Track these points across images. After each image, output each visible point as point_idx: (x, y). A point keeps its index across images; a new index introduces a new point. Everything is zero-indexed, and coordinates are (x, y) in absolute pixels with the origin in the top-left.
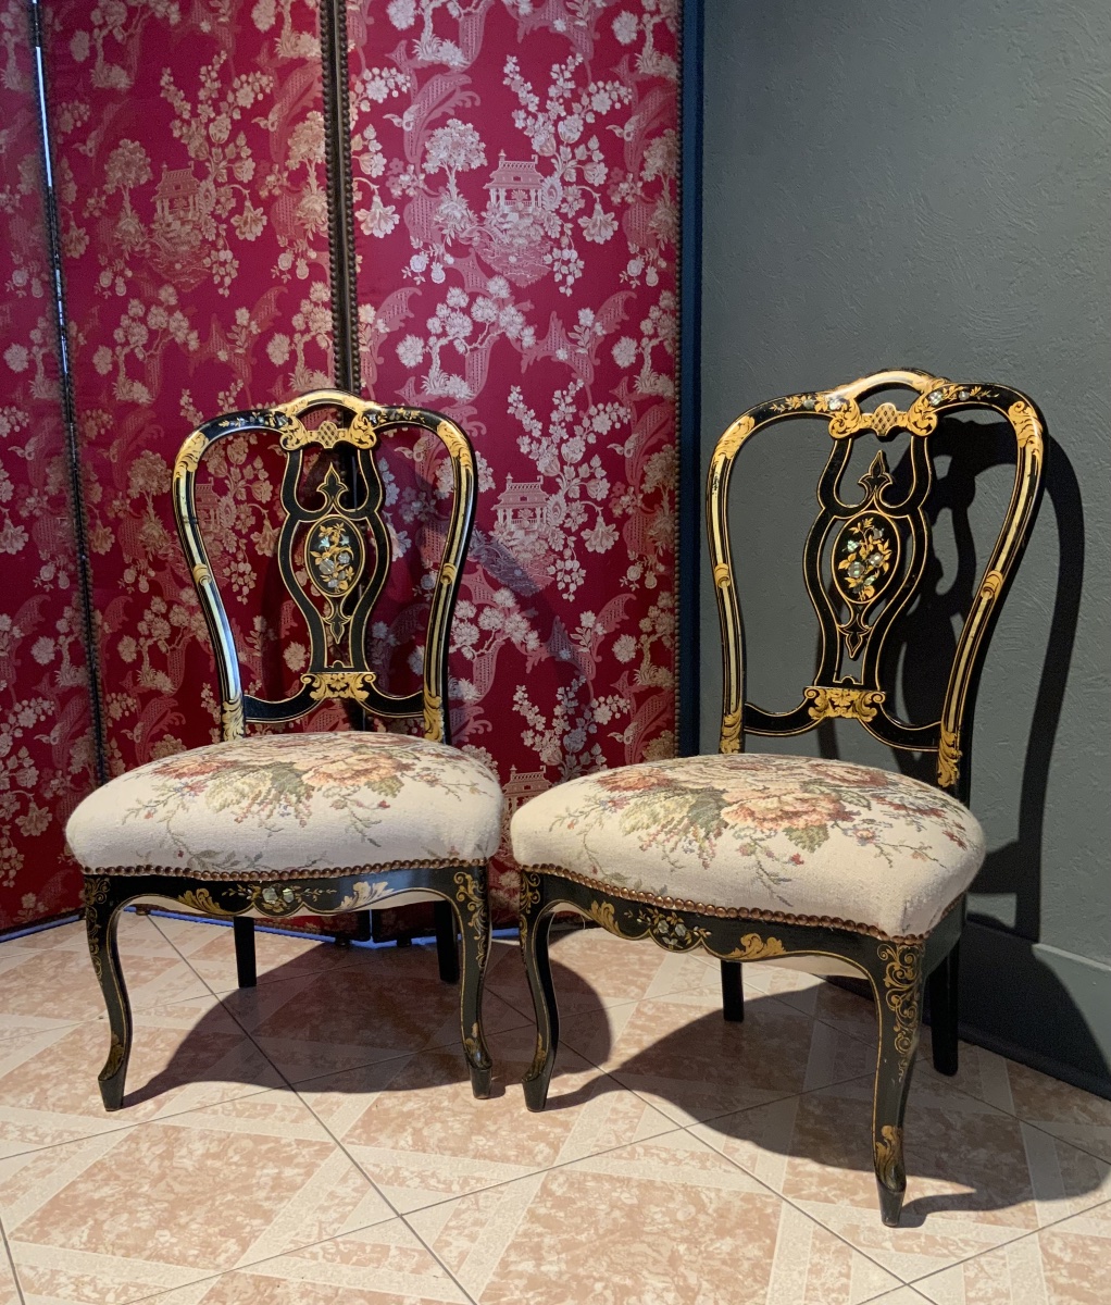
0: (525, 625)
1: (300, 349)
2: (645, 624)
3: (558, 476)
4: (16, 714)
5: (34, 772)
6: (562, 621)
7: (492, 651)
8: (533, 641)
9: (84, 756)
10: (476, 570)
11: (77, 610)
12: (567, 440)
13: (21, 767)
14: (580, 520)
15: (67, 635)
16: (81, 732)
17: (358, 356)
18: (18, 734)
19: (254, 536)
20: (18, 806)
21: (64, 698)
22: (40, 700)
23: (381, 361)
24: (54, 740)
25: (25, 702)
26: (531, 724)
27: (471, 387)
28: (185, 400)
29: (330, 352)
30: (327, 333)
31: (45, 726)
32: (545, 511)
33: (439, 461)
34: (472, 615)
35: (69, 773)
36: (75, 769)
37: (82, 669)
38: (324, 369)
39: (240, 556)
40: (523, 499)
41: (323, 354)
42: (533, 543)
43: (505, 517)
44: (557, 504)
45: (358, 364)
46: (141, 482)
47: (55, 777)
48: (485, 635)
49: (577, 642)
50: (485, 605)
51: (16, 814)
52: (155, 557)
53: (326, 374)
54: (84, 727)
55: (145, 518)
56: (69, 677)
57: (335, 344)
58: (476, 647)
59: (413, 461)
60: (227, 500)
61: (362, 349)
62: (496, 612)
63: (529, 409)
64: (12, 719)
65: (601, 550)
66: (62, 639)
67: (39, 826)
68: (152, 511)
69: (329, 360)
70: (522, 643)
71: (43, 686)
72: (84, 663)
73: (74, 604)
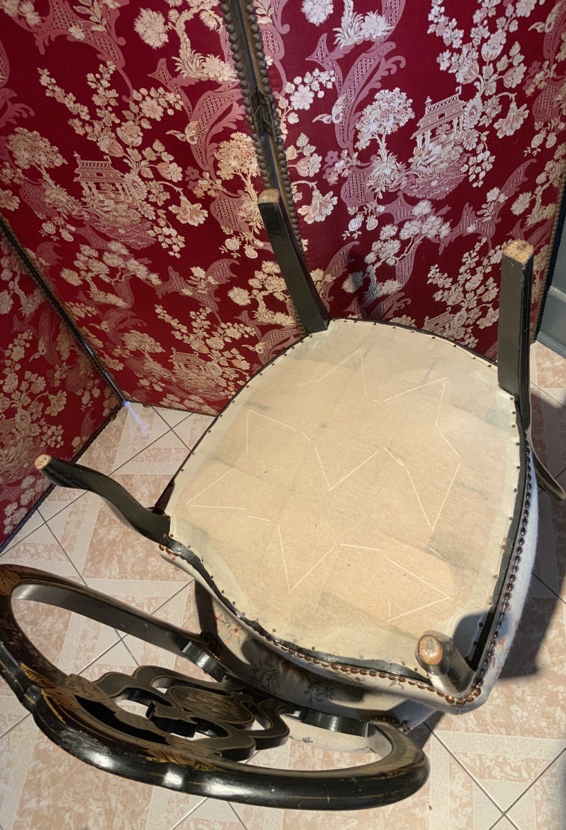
0: (440, 220)
1: (180, 29)
2: (541, 178)
3: (478, 80)
4: (9, 358)
5: (41, 379)
6: (470, 206)
7: (411, 252)
8: (445, 230)
9: (67, 344)
10: (398, 197)
11: (10, 255)
12: (489, 38)
13: (31, 383)
14: (494, 114)
15: (13, 279)
16: (58, 332)
17: (258, 32)
18: (18, 367)
19: (173, 208)
20: (42, 404)
21: (35, 321)
22: (19, 336)
23: (286, 29)
24: (43, 351)
25: (11, 346)
26: (441, 286)
27: (389, 21)
28: (45, 80)
29: (221, 30)
30: (213, 9)
31: (32, 347)
32: (461, 120)
33: (359, 114)
34: (393, 233)
35: (64, 361)
36: (65, 356)
37: (36, 292)
38: (218, 53)
39: (162, 223)
40: (442, 115)
41: (214, 35)
42: (449, 153)
43: (424, 140)
44: (474, 107)
45: (260, 41)
46: (27, 155)
47: (55, 371)
48: (405, 244)
49: (482, 215)
50: (405, 221)
51: (44, 410)
52: (70, 216)
53: (222, 58)
54: (57, 326)
55: (44, 186)
56: (29, 305)
57: (225, 21)
58: (397, 255)
59: (333, 124)
60: (132, 177)
61: (261, 21)
62: (414, 222)
63: (450, 20)
64: (8, 363)
65: (510, 133)
66: (11, 285)
67: (61, 403)
68: (50, 181)
69: (222, 41)
70: (436, 236)
71: (17, 325)
72: (35, 287)
73: (6, 252)
